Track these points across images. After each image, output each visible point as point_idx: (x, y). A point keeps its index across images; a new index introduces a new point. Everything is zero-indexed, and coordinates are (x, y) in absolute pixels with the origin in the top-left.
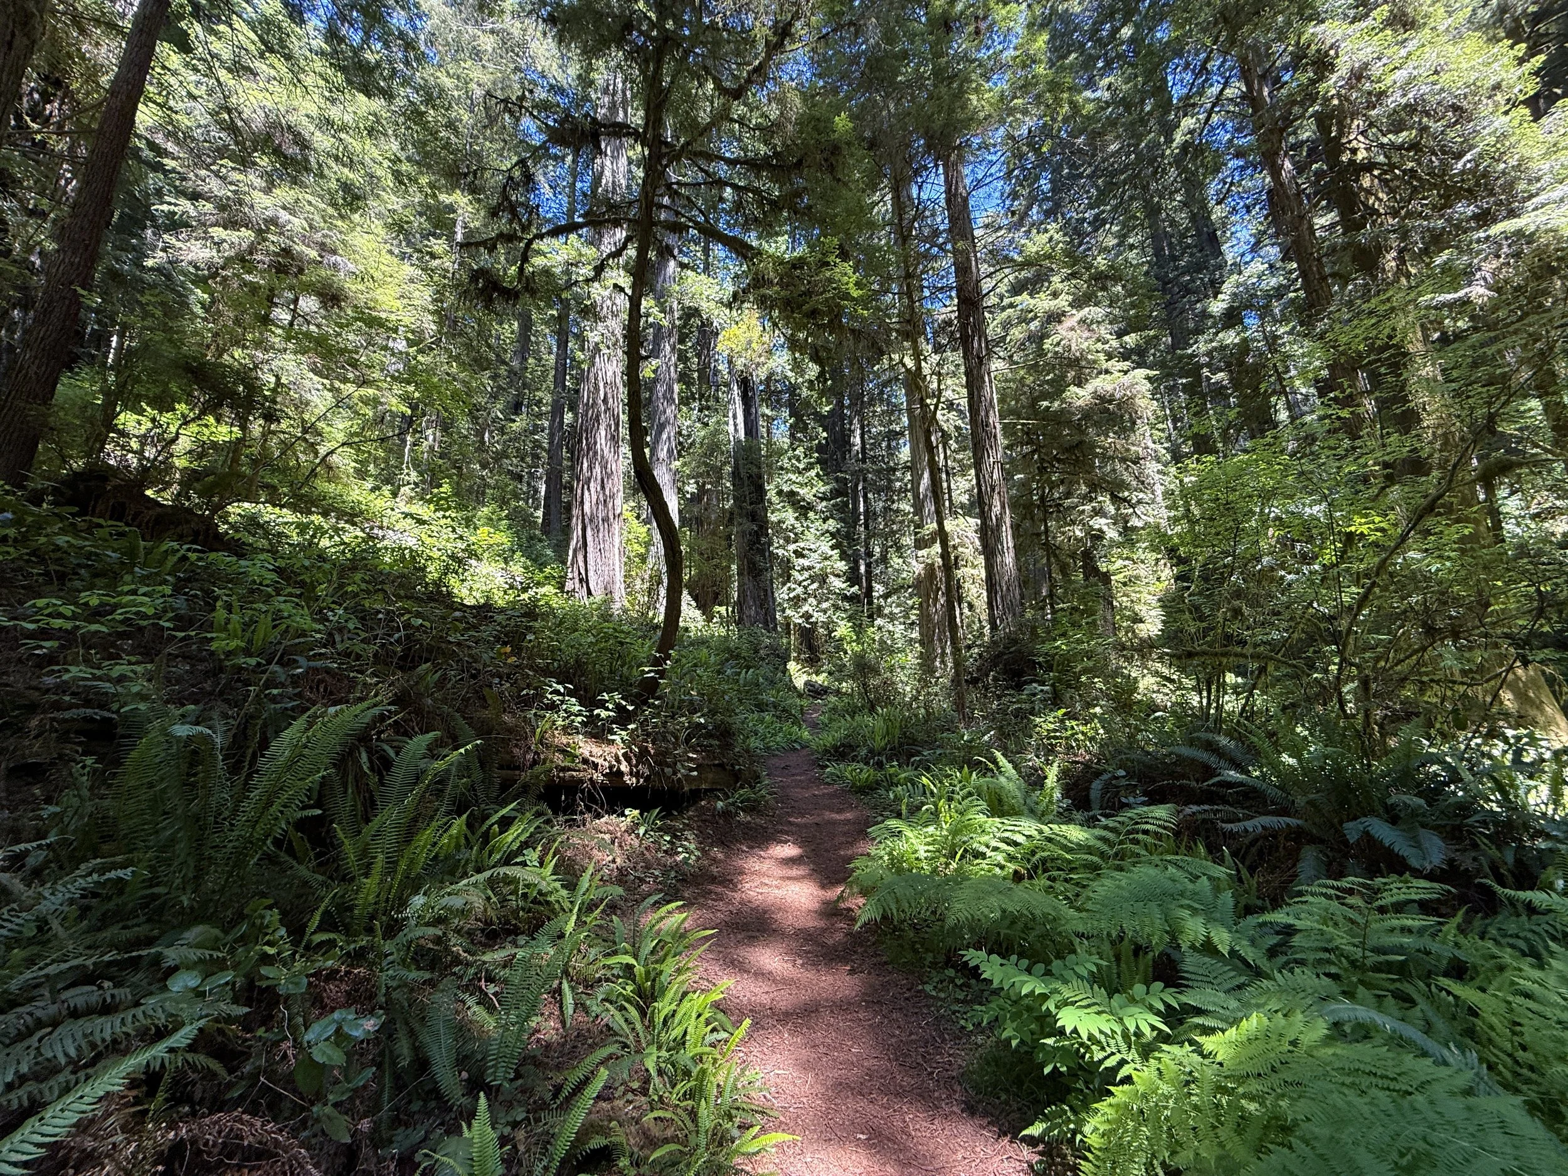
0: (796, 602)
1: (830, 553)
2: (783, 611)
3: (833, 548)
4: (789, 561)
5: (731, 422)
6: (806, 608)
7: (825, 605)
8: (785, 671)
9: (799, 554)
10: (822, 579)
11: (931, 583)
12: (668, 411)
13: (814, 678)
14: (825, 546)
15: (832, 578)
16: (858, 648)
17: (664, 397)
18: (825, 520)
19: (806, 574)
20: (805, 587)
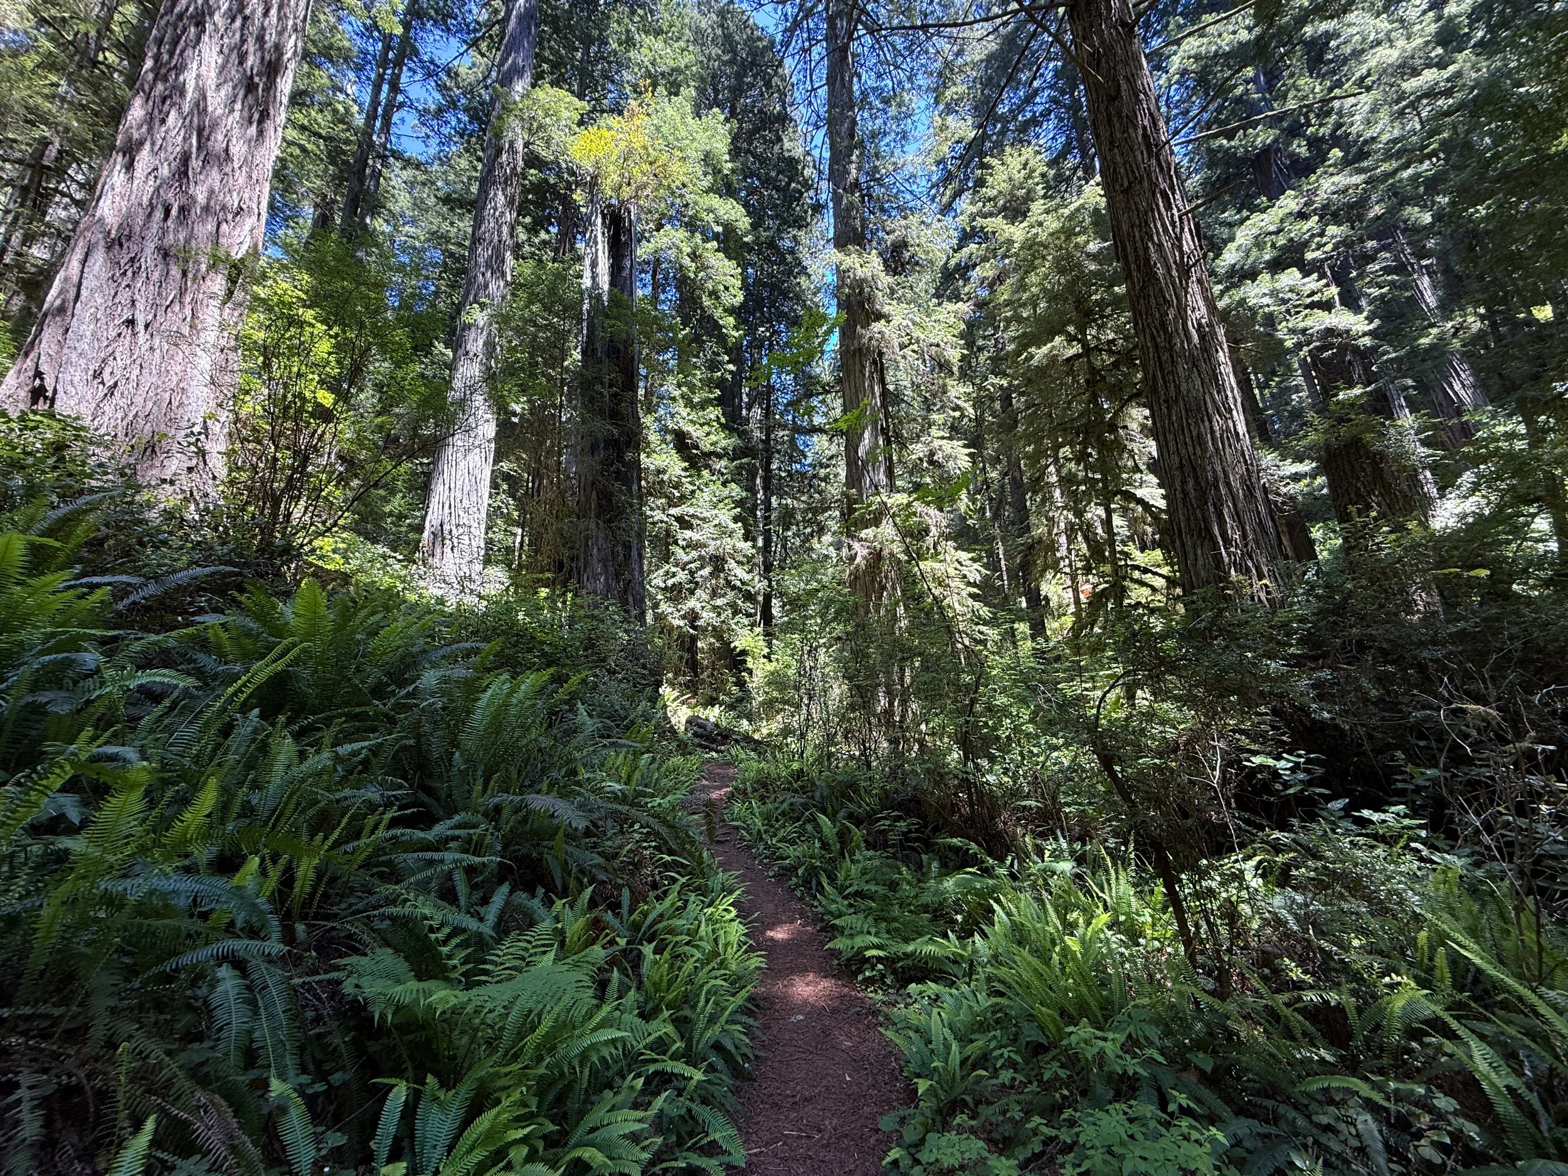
0: (676, 593)
1: (732, 525)
2: (656, 606)
3: (736, 519)
4: (668, 533)
5: (587, 274)
6: (692, 603)
7: (719, 602)
8: (655, 698)
9: (684, 523)
10: (718, 563)
11: (873, 581)
12: (492, 287)
13: (702, 713)
14: (725, 516)
15: (732, 564)
16: (770, 667)
17: (488, 266)
18: (724, 484)
19: (694, 554)
20: (692, 573)
